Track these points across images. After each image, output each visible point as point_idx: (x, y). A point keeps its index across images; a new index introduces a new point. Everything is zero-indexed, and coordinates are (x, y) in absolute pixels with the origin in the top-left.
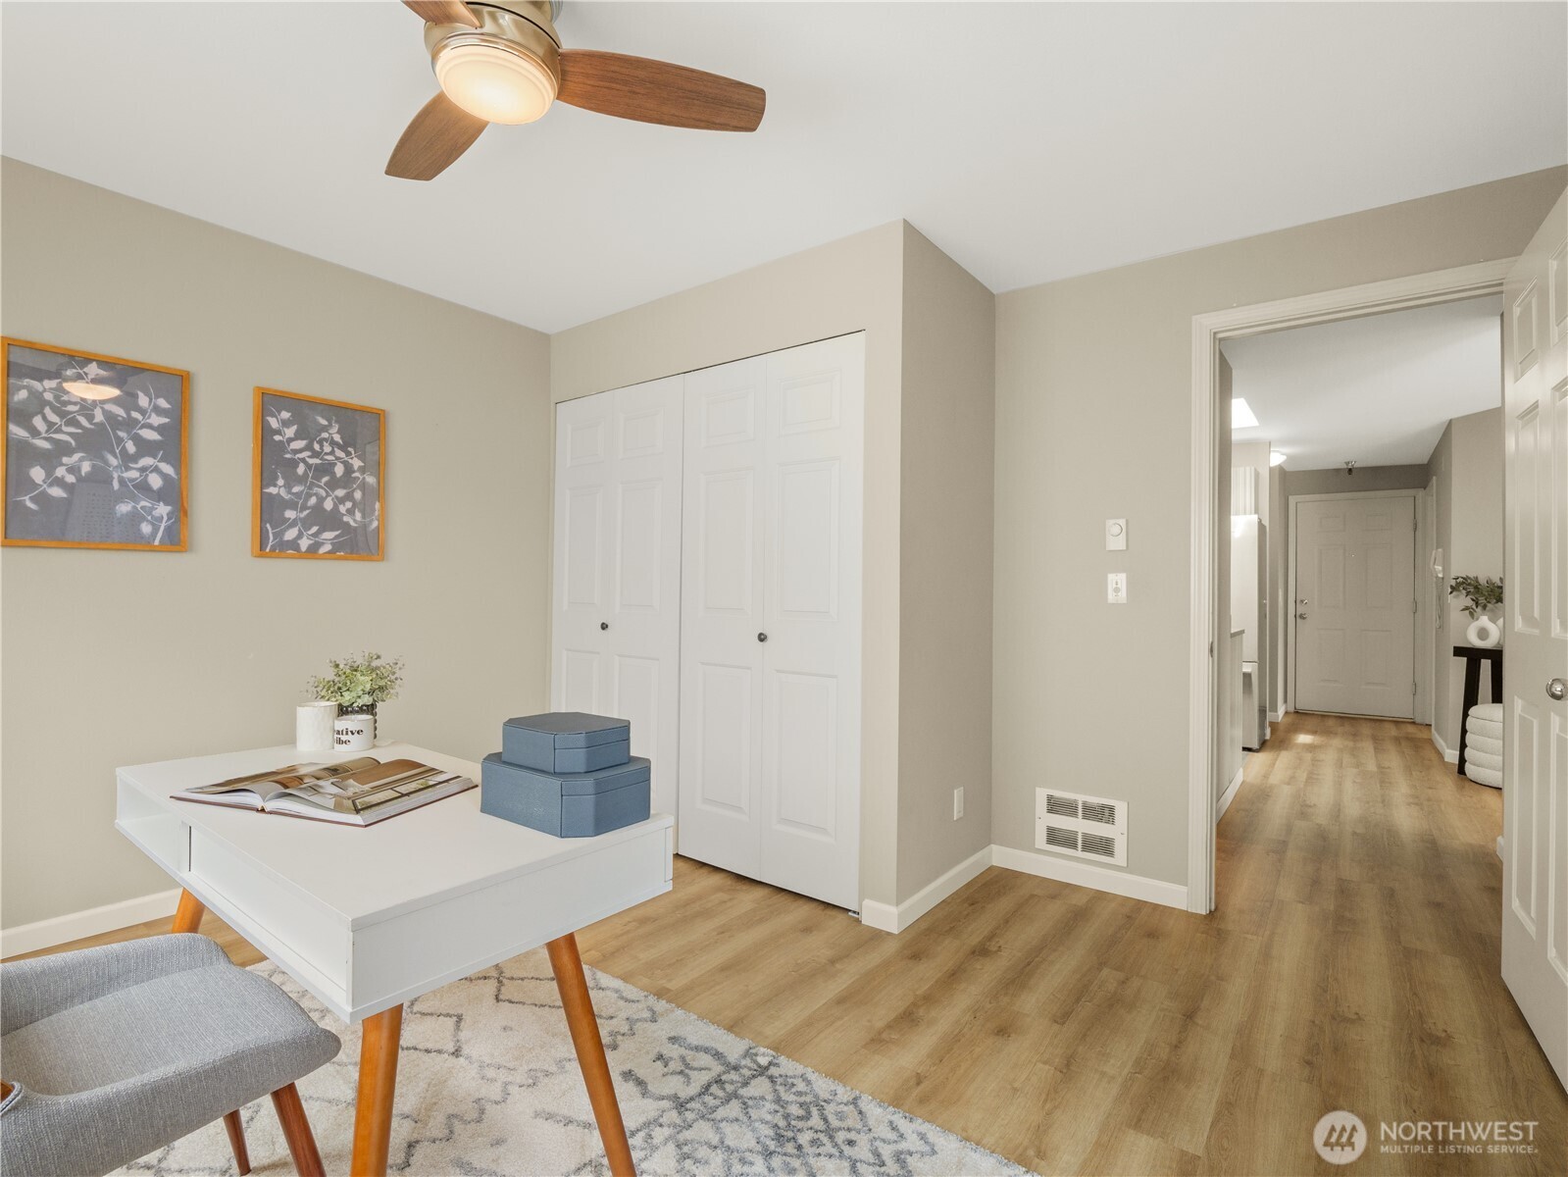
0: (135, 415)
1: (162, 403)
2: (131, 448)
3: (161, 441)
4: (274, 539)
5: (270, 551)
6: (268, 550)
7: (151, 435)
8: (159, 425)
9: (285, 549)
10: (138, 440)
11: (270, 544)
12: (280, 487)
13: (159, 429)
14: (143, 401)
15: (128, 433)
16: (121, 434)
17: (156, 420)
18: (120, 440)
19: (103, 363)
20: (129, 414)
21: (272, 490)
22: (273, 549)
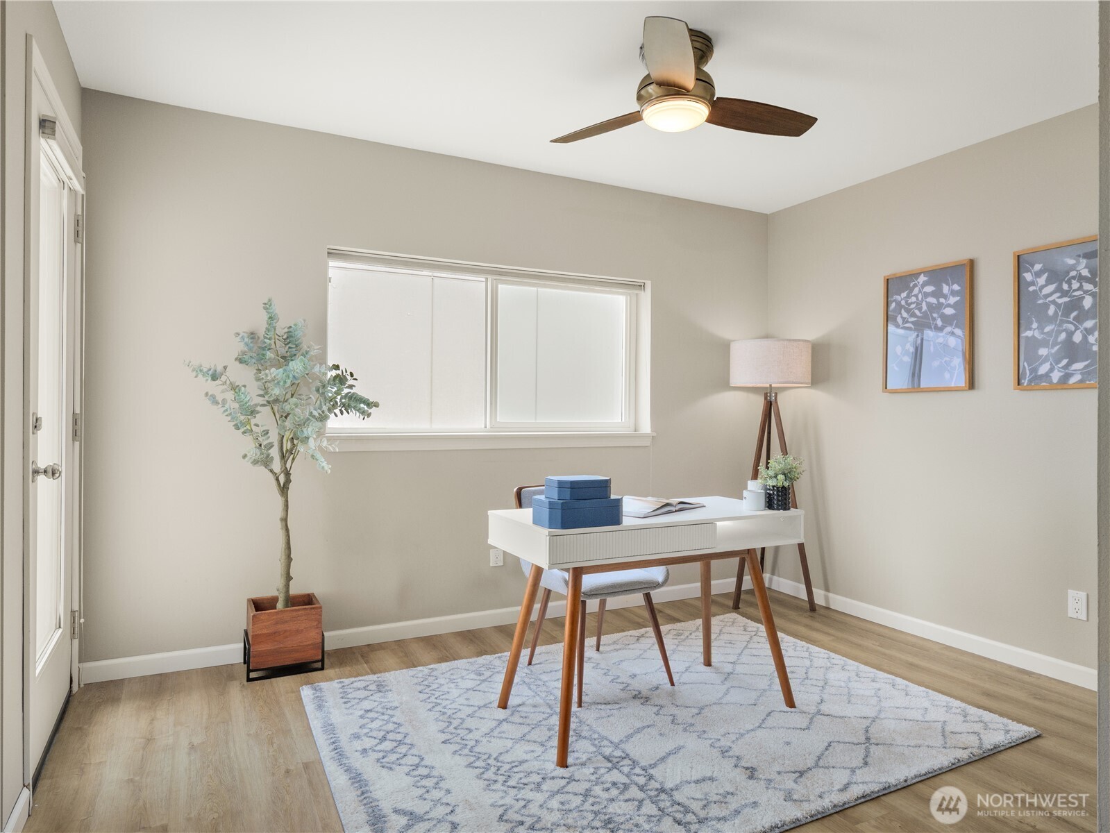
0: (942, 300)
1: (956, 287)
2: (939, 323)
3: (955, 314)
4: (1030, 374)
5: (1027, 385)
6: (1025, 384)
7: (949, 311)
8: (955, 303)
9: (1039, 383)
10: (943, 317)
11: (1027, 379)
12: (1035, 329)
13: (953, 306)
14: (946, 289)
15: (938, 313)
16: (935, 315)
17: (952, 300)
18: (934, 319)
19: (926, 273)
20: (938, 301)
21: (1029, 333)
22: (1030, 383)
